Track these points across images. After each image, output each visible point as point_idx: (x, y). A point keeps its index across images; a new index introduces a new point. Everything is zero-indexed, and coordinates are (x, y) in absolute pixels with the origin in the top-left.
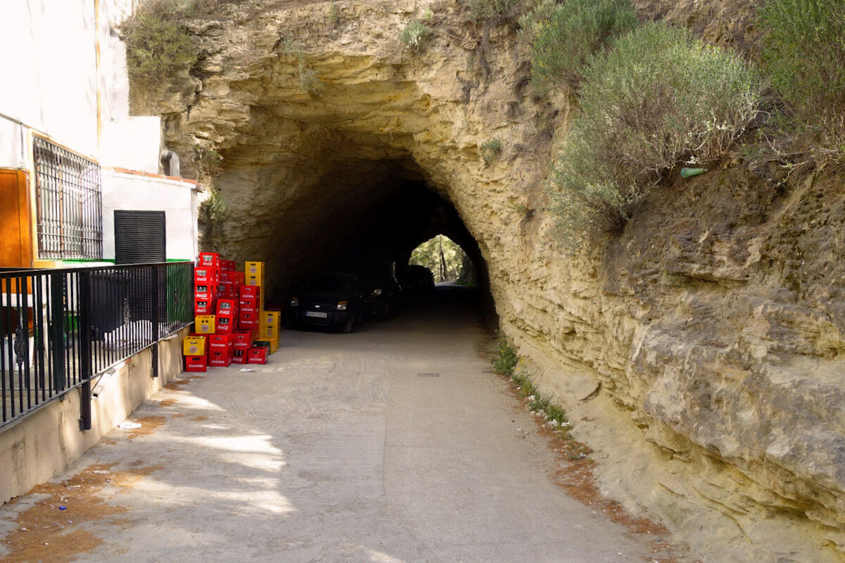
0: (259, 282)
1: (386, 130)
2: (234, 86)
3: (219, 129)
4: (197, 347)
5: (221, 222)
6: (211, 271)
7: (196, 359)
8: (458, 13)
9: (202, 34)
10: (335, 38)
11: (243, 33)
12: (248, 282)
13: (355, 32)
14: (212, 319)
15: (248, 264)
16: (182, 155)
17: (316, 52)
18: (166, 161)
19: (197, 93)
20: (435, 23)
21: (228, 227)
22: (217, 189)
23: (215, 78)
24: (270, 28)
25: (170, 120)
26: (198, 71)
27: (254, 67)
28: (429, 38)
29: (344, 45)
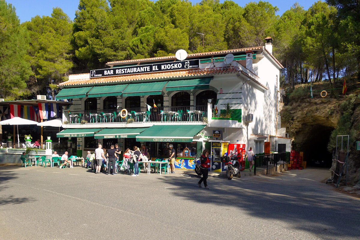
0: (302, 156)
1: (329, 126)
2: (298, 121)
3: (296, 128)
4: (290, 166)
5: (296, 144)
6: (293, 153)
7: (290, 168)
8: (338, 108)
9: (293, 113)
10: (316, 112)
11: (300, 112)
12: (300, 155)
13: (320, 111)
14: (293, 161)
15: (300, 152)
16: (289, 134)
17: (313, 115)
18: (286, 135)
19: (292, 123)
20: (334, 110)
21: (297, 146)
22: (295, 139)
23: (295, 120)
24: (305, 111)
25: (287, 128)
26: (292, 120)
27: (302, 118)
28: (333, 112)
29: (317, 114)
